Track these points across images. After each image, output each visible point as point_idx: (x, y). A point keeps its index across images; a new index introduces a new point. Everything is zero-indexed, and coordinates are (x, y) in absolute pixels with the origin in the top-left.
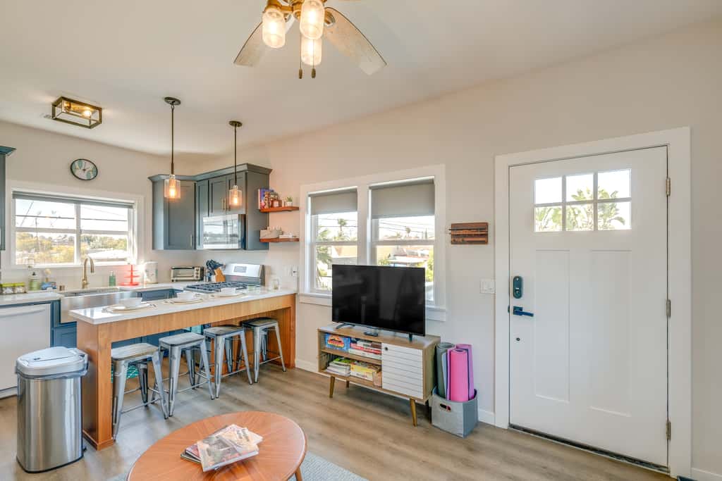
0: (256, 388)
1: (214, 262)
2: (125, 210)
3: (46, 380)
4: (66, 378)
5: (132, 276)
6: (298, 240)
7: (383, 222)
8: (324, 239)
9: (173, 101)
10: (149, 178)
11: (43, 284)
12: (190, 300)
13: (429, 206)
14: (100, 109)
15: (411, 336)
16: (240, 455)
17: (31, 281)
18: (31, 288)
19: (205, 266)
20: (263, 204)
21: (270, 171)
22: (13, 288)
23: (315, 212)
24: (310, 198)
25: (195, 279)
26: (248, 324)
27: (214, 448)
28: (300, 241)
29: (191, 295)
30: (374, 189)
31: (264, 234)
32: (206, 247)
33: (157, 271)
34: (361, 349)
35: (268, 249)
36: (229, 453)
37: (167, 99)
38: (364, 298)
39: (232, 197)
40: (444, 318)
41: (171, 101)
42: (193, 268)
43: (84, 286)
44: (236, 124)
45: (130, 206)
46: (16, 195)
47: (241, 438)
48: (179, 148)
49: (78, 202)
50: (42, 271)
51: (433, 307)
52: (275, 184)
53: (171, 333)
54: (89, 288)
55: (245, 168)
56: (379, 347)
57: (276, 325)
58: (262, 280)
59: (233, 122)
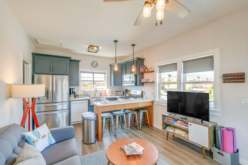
0: (140, 131)
1: (127, 90)
2: (104, 75)
3: (88, 120)
4: (92, 120)
5: (106, 93)
6: (154, 82)
7: (188, 74)
8: (163, 82)
9: (116, 41)
10: (110, 65)
11: (86, 95)
12: (121, 101)
13: (211, 67)
14: (98, 47)
15: (202, 121)
16: (137, 152)
17: (84, 94)
18: (84, 96)
19: (125, 91)
20: (142, 70)
21: (144, 59)
22: (81, 96)
23: (160, 72)
24: (158, 68)
25: (122, 95)
26: (138, 110)
27: (129, 148)
28: (155, 82)
29: (121, 100)
30: (184, 62)
31: (143, 81)
32: (125, 85)
33: (112, 92)
34: (179, 123)
35: (144, 85)
36: (133, 151)
37: (114, 41)
38: (180, 104)
39: (132, 69)
40: (219, 115)
41: (115, 41)
42: (121, 91)
43: (95, 96)
44: (133, 45)
45: (105, 74)
46: (81, 72)
47: (137, 147)
48: (118, 55)
49: (93, 73)
50: (86, 91)
51: (213, 110)
52: (146, 63)
53: (116, 111)
54: (96, 96)
55: (136, 59)
56: (188, 124)
57: (147, 111)
58: (142, 96)
59: (132, 45)
